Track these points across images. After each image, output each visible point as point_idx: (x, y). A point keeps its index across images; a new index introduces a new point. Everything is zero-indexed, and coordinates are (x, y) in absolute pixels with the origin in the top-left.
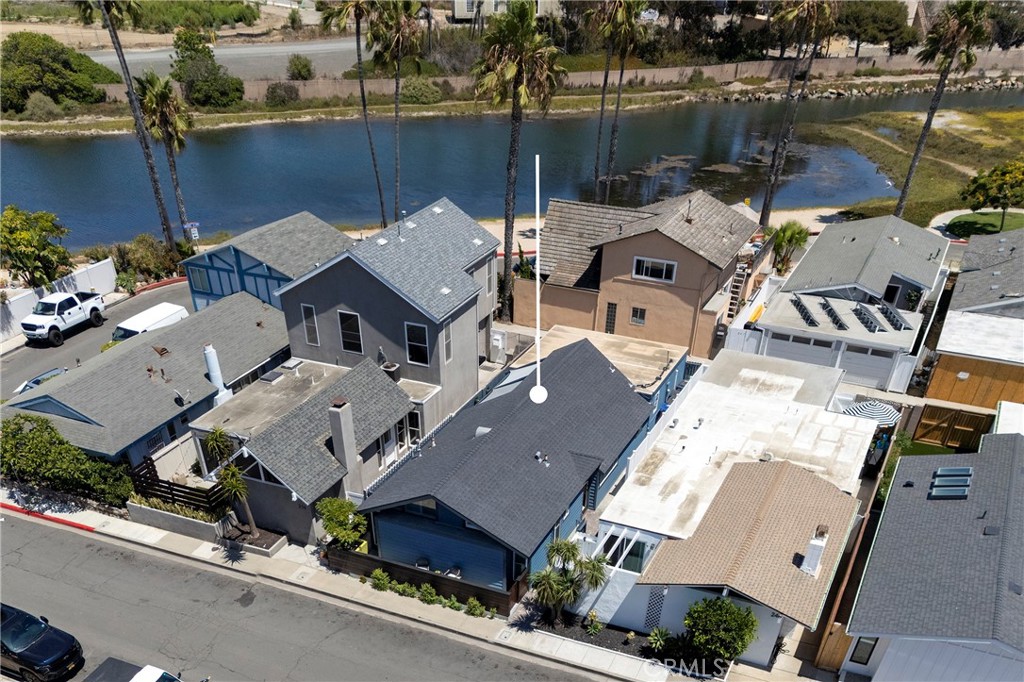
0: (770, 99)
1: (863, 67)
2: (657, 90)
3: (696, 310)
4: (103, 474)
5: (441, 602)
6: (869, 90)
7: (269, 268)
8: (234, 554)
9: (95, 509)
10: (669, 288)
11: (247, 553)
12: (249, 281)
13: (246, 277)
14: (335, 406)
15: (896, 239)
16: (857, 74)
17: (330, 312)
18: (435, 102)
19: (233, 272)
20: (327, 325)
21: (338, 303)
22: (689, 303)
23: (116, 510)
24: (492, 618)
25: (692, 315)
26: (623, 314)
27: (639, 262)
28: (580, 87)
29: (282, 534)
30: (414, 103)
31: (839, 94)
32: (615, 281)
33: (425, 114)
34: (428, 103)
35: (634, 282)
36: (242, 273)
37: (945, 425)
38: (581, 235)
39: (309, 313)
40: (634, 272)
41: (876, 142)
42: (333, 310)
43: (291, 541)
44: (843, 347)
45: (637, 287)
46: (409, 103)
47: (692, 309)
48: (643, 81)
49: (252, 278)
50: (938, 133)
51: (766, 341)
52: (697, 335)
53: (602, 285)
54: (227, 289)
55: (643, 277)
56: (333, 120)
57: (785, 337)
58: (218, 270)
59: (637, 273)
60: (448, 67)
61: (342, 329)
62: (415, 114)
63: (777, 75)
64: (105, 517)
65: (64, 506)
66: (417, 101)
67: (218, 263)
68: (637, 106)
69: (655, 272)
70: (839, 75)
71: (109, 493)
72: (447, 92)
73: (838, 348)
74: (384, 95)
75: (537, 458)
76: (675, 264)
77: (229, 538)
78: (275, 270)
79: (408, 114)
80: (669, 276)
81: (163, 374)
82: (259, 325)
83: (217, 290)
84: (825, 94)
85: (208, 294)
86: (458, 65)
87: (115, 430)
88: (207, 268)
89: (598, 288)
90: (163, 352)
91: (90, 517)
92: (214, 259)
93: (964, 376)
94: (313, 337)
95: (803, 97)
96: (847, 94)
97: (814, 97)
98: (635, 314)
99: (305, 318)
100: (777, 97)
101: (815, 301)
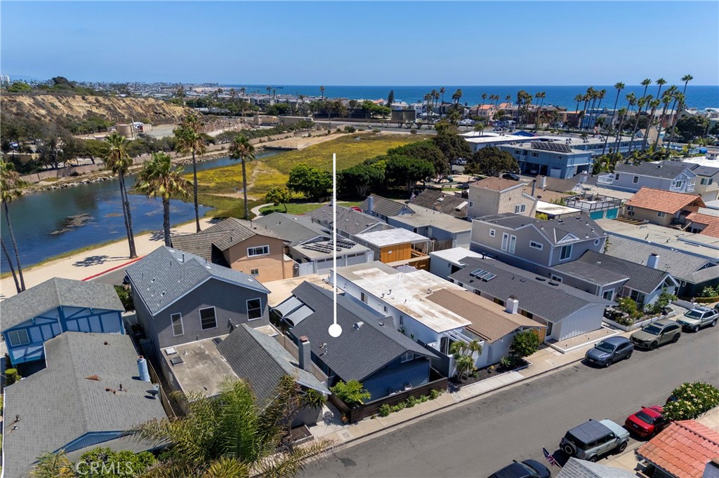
0: (72, 185)
3: (283, 262)
7: (93, 309)
10: (268, 256)
11: (299, 446)
12: (71, 324)
13: (68, 322)
14: (304, 341)
17: (194, 312)
19: (57, 322)
20: (191, 320)
21: (200, 305)
22: (278, 260)
24: (441, 395)
25: (281, 264)
27: (249, 250)
31: (104, 179)
32: (238, 261)
39: (176, 318)
40: (248, 254)
42: (196, 309)
45: (251, 261)
47: (280, 262)
49: (75, 321)
51: (316, 264)
52: (286, 272)
54: (48, 335)
57: (323, 260)
58: (40, 325)
59: (250, 254)
61: (202, 318)
63: (61, 175)
67: (40, 321)
69: (259, 251)
73: (345, 258)
76: (268, 246)
78: (97, 309)
80: (266, 252)
81: (121, 387)
82: (106, 344)
83: (37, 338)
84: (98, 180)
85: (27, 345)
88: (28, 328)
89: (230, 266)
90: (96, 378)
92: (38, 319)
93: (390, 252)
94: (178, 330)
95: (88, 182)
96: (108, 178)
97: (94, 181)
98: (253, 272)
99: (174, 321)
100: (76, 184)
101: (312, 245)
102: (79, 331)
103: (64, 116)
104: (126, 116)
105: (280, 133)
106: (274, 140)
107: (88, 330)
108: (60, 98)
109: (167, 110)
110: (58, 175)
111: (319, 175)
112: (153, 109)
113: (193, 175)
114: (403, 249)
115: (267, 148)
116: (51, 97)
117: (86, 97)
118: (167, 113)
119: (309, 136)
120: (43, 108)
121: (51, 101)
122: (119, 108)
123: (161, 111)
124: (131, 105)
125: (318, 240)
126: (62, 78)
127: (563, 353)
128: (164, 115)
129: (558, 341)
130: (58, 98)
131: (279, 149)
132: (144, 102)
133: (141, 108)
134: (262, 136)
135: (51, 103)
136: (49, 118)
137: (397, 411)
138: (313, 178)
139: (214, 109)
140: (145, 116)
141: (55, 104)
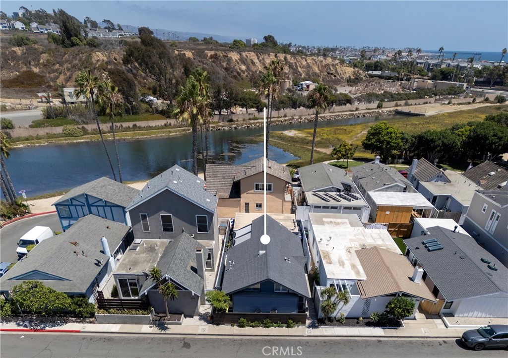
0: (224, 129)
1: (251, 117)
2: (178, 127)
3: (283, 201)
4: (79, 303)
5: (273, 326)
6: (258, 124)
7: (105, 201)
8: (162, 326)
9: (74, 322)
10: (271, 194)
11: (169, 326)
12: (93, 209)
13: (92, 208)
14: (197, 251)
15: (331, 170)
16: (250, 119)
17: (156, 216)
18: (82, 136)
19: (85, 206)
20: (155, 222)
21: (160, 211)
22: (280, 198)
23: (87, 320)
24: (298, 327)
25: (281, 203)
26: (252, 206)
27: (257, 185)
28: (144, 127)
29: (181, 314)
30: (71, 137)
31: (248, 127)
32: (247, 193)
33: (79, 141)
34: (78, 136)
35: (255, 193)
36: (89, 206)
37: (397, 229)
38: (224, 178)
39: (144, 217)
40: (255, 189)
41: (276, 142)
42: (157, 214)
43: (185, 317)
44: (342, 208)
45: (257, 195)
46: (69, 137)
47: (281, 201)
48: (170, 124)
49: (96, 208)
50: (295, 137)
51: (312, 209)
53: (242, 196)
54: (80, 213)
55: (259, 191)
56: (35, 146)
57: (319, 207)
58: (75, 206)
59: (256, 189)
60: (80, 121)
61: (163, 222)
62: (75, 141)
63: (221, 120)
64: (81, 325)
65: (54, 323)
66: (73, 136)
67: (75, 203)
68: (174, 134)
70: (244, 120)
71: (83, 312)
72: (86, 132)
73: (340, 208)
74: (54, 134)
75: (286, 260)
76: (272, 184)
77: (156, 321)
78: (108, 202)
79: (72, 141)
80: (270, 189)
81: (83, 253)
82: (108, 228)
83: (74, 215)
84: (243, 127)
85: (70, 218)
86: (85, 120)
87: (78, 281)
88: (69, 206)
89: (240, 197)
90: (75, 244)
91: (72, 326)
92: (73, 201)
93: (388, 213)
94: (146, 228)
95: (235, 128)
96: (251, 126)
97: (240, 128)
98: (257, 206)
99: (142, 220)
100: (226, 128)
101: (321, 193)
102: (99, 216)
103: (258, 72)
104: (303, 74)
105: (421, 98)
106: (411, 105)
107: (104, 216)
108: (259, 55)
109: (339, 70)
110: (219, 120)
111: (393, 135)
112: (327, 69)
113: (312, 131)
114: (403, 212)
115: (398, 113)
116: (253, 54)
117: (278, 55)
118: (338, 74)
119: (449, 104)
120: (245, 64)
121: (252, 58)
122: (300, 67)
123: (334, 72)
124: (311, 65)
125: (330, 190)
126: (271, 36)
127: (447, 327)
128: (335, 76)
129: (454, 316)
130: (257, 55)
131: (409, 114)
132: (322, 62)
133: (318, 67)
134: (401, 99)
135: (251, 60)
136: (246, 73)
137: (253, 327)
138: (386, 138)
139: (387, 73)
140: (319, 76)
141: (254, 61)
